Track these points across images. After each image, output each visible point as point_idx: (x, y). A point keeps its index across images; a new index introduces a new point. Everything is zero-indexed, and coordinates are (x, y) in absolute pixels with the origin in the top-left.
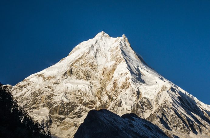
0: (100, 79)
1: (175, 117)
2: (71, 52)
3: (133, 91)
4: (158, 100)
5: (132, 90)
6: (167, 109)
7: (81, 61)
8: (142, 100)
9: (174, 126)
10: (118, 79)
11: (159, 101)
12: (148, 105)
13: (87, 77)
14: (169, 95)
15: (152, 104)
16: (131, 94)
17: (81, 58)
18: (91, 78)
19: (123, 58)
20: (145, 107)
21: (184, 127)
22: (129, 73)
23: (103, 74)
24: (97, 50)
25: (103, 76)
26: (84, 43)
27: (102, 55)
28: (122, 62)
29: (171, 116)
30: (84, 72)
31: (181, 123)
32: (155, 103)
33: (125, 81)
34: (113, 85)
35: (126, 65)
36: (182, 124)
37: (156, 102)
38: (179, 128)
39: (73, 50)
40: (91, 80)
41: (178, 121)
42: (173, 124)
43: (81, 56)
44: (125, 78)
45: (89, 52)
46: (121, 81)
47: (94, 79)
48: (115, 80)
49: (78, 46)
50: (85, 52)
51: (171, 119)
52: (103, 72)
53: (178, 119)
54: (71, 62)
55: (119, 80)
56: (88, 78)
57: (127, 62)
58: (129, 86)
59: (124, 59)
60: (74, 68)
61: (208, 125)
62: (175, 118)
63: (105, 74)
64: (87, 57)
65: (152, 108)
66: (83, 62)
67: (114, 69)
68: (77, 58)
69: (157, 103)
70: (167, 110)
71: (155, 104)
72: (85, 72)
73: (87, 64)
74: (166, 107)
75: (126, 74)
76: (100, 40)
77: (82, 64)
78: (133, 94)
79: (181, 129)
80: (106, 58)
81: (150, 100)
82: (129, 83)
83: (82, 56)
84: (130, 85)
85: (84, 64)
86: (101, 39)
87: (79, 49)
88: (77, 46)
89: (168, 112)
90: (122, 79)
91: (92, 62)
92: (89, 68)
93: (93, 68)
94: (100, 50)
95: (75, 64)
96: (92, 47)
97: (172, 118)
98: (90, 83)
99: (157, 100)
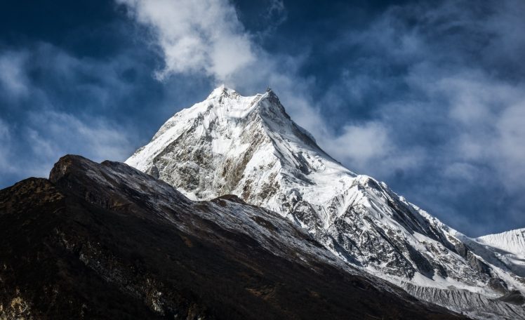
0: (217, 186)
1: (373, 237)
2: (157, 134)
3: (284, 199)
4: (337, 207)
5: (283, 197)
6: (353, 218)
7: (176, 149)
8: (296, 208)
9: (372, 259)
10: (252, 178)
11: (339, 209)
12: (312, 218)
13: (189, 182)
14: (362, 194)
15: (323, 217)
16: (281, 206)
17: (177, 143)
18: (197, 184)
19: (265, 134)
20: (305, 223)
21: (397, 260)
22: (278, 163)
23: (223, 175)
24: (212, 124)
25: (223, 179)
26: (185, 111)
27: (221, 134)
28: (264, 142)
29: (364, 234)
30: (182, 173)
31: (390, 252)
32: (328, 214)
33: (267, 181)
34: (242, 192)
35: (272, 149)
36: (391, 254)
37: (332, 211)
38: (384, 265)
39: (160, 130)
40: (198, 189)
41: (383, 246)
42: (370, 255)
43: (176, 139)
44: (269, 174)
45: (192, 130)
46: (260, 182)
47: (206, 186)
48: (248, 182)
49: (171, 120)
50: (185, 129)
51: (364, 242)
52: (225, 168)
53: (382, 241)
54: (155, 154)
55: (256, 181)
56: (191, 185)
57: (274, 143)
58: (275, 190)
59: (267, 136)
60: (161, 165)
61: (463, 263)
62: (375, 239)
63: (228, 174)
64: (188, 139)
65: (321, 227)
66: (180, 152)
67: (246, 161)
68: (167, 144)
69: (334, 215)
70: (353, 220)
71: (329, 216)
72: (184, 171)
73: (189, 155)
74: (352, 216)
75: (271, 166)
76: (218, 104)
77: (177, 156)
78: (285, 207)
79: (390, 265)
80: (231, 140)
81: (316, 209)
82: (277, 183)
83: (178, 139)
84: (278, 187)
85: (183, 154)
86: (220, 101)
87: (173, 125)
88: (169, 120)
89: (356, 227)
90: (262, 177)
91: (200, 149)
92: (193, 164)
93: (202, 163)
94: (218, 124)
95: (164, 157)
96: (201, 118)
97: (367, 238)
98: (197, 194)
99: (334, 208)
